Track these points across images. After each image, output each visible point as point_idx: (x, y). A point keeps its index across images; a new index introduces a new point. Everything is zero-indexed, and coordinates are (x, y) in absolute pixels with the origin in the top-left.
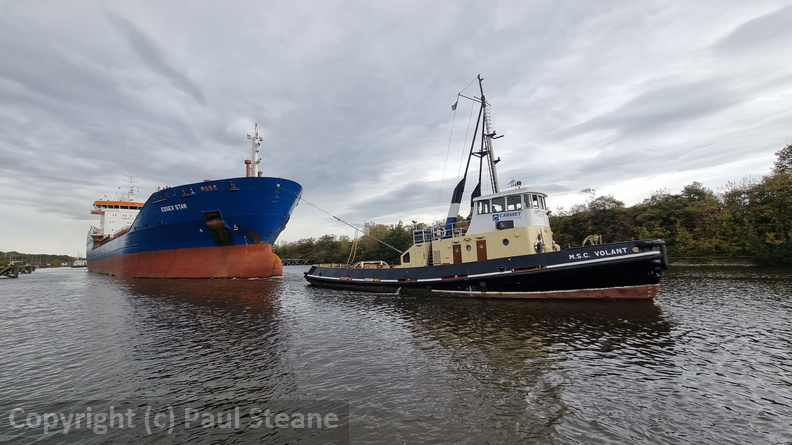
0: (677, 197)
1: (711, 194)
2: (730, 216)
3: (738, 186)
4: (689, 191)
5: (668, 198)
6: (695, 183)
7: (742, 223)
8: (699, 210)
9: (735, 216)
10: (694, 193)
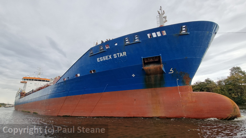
0: (203, 82)
1: (213, 82)
2: (220, 88)
3: (221, 79)
4: (207, 81)
5: (201, 83)
6: (208, 78)
7: (224, 91)
8: (210, 87)
9: (221, 89)
10: (208, 81)
